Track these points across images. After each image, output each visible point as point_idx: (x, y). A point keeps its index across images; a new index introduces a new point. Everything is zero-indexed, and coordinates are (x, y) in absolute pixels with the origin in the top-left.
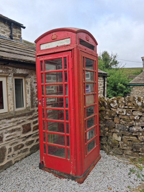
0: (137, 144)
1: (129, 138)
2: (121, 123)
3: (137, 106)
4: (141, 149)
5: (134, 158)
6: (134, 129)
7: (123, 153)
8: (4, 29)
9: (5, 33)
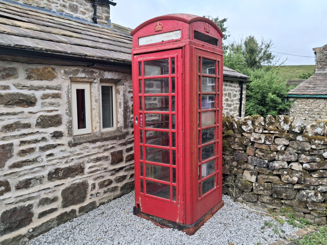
0: (279, 187)
1: (267, 179)
2: (257, 155)
3: (283, 131)
4: (284, 195)
5: (274, 207)
6: (276, 164)
7: (258, 200)
8: (84, 8)
9: (85, 13)
